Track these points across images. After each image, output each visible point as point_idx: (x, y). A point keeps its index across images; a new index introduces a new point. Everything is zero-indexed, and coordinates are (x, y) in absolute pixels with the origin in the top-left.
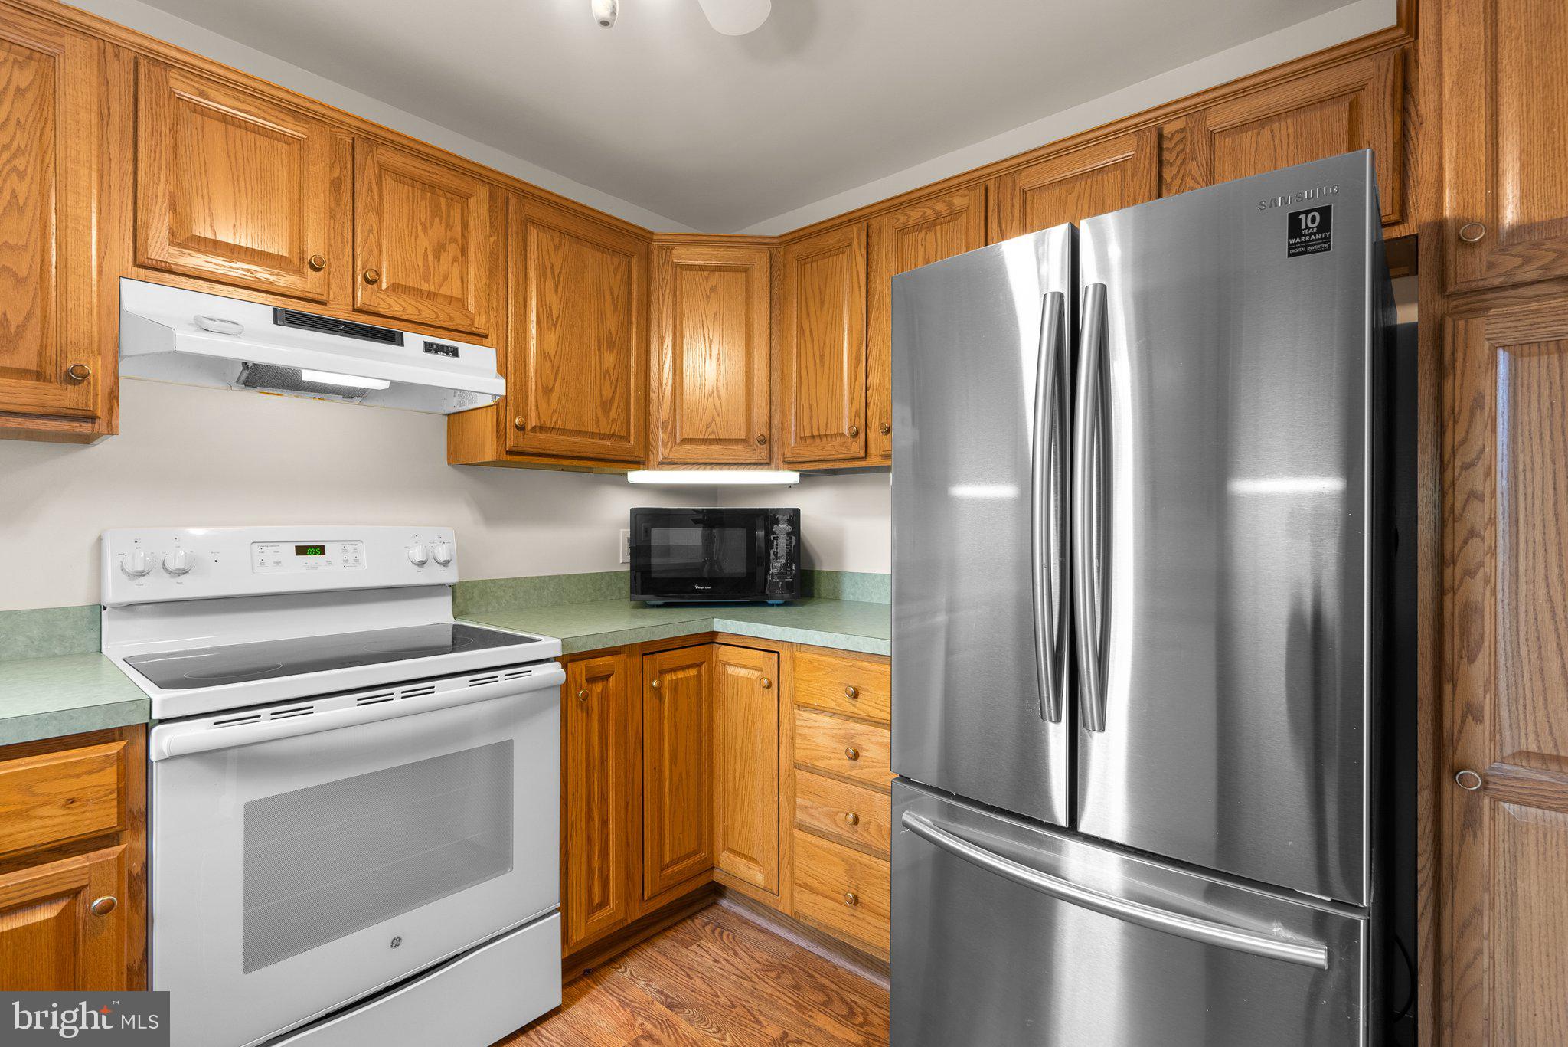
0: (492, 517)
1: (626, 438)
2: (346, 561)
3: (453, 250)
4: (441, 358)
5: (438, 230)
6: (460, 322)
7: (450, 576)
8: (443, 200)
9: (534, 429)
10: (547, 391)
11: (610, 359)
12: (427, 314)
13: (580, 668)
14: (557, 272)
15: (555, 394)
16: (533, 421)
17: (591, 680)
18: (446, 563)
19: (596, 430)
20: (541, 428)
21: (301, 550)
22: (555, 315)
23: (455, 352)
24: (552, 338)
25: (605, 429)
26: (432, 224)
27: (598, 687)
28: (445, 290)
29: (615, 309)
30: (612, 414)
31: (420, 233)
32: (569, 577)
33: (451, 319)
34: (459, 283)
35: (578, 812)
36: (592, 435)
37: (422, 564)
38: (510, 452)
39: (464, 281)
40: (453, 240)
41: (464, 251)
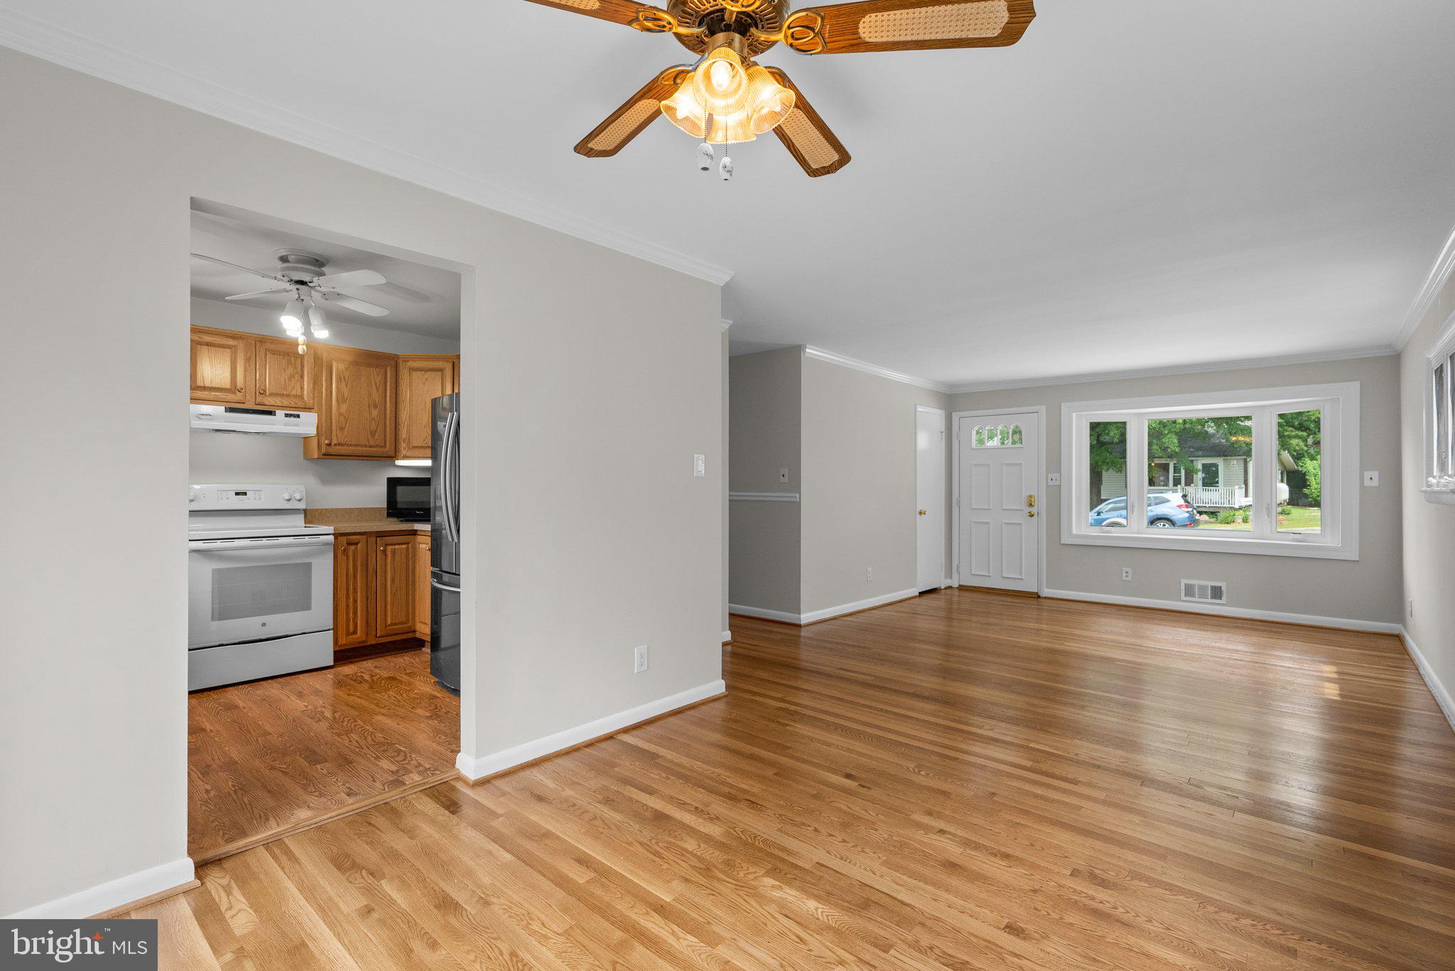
0: (325, 481)
1: (385, 446)
2: (255, 498)
3: (297, 377)
4: (292, 419)
5: (290, 370)
6: (300, 404)
7: (302, 506)
8: (293, 359)
9: (335, 445)
10: (342, 429)
11: (375, 413)
12: (286, 402)
13: (344, 539)
14: (347, 378)
15: (346, 430)
16: (334, 441)
17: (349, 544)
18: (300, 500)
19: (367, 444)
20: (339, 444)
21: (237, 494)
22: (346, 397)
23: (298, 416)
24: (344, 408)
25: (372, 443)
26: (288, 367)
27: (353, 547)
28: (293, 393)
29: (378, 391)
30: (376, 436)
31: (282, 371)
32: (366, 509)
33: (296, 404)
34: (300, 389)
35: (342, 594)
36: (366, 446)
37: (289, 500)
38: (323, 455)
39: (302, 388)
40: (297, 373)
41: (302, 377)
